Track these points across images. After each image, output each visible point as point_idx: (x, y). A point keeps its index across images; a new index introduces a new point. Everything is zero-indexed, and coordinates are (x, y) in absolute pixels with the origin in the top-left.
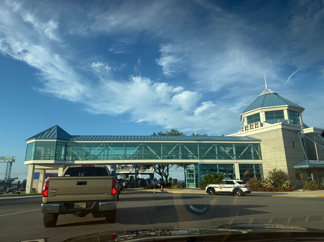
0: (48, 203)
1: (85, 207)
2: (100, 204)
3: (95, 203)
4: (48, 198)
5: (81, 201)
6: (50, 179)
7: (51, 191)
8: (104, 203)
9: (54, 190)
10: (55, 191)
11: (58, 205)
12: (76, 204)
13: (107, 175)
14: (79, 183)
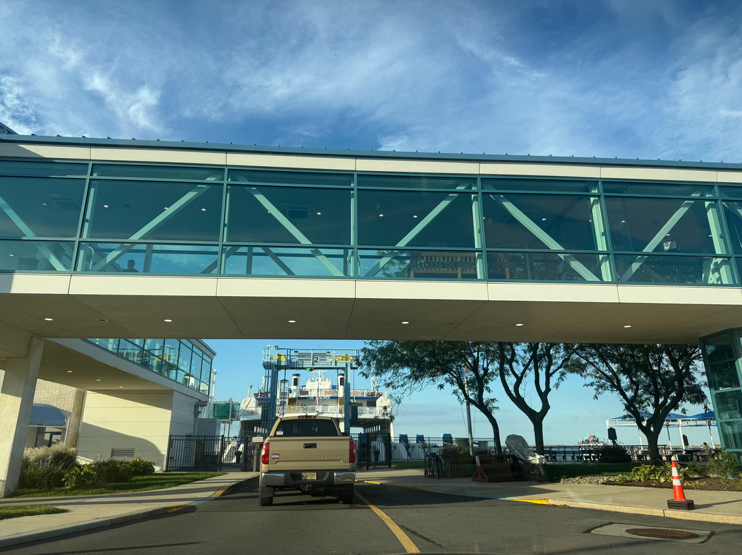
0: (269, 472)
1: (315, 478)
2: (335, 474)
3: (328, 473)
4: (270, 465)
5: (310, 471)
6: (270, 440)
7: (273, 456)
8: (340, 474)
9: (276, 454)
10: (277, 456)
11: (283, 475)
12: (303, 474)
13: (337, 435)
14: (307, 446)
